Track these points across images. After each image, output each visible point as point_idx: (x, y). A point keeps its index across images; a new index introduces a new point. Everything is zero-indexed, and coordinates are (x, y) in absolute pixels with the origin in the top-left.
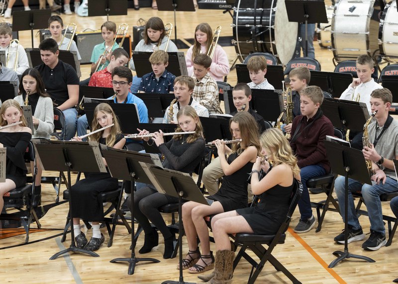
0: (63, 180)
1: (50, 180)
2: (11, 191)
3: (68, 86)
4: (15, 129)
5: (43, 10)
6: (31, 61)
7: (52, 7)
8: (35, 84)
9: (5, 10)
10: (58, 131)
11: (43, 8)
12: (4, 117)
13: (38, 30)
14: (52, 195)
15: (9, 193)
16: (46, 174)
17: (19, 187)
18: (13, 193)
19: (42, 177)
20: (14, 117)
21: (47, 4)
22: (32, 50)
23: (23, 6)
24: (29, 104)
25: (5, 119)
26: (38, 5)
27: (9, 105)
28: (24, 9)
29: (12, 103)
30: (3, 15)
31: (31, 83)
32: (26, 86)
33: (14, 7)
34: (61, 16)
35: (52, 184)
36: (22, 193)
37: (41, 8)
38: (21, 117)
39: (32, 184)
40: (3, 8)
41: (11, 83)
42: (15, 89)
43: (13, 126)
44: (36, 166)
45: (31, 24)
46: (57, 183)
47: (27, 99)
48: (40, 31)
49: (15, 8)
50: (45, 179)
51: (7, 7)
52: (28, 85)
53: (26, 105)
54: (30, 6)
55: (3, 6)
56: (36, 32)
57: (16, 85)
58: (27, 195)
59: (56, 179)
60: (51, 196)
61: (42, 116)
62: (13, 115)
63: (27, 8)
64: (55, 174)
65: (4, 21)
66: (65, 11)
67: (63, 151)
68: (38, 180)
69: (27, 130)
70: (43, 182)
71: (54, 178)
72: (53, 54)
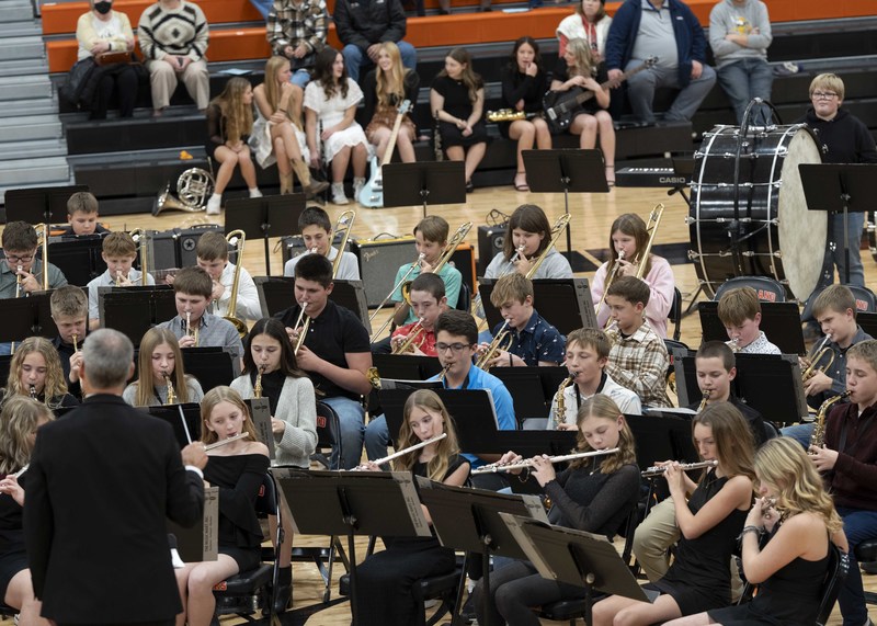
0: (338, 555)
1: (311, 555)
2: (228, 579)
3: (347, 355)
4: (233, 448)
5: (287, 195)
6: (265, 303)
8: (278, 353)
9: (207, 198)
10: (324, 451)
11: (287, 191)
12: (210, 424)
13: (279, 238)
14: (314, 585)
15: (225, 584)
16: (301, 541)
17: (245, 570)
18: (233, 583)
19: (294, 549)
20: (230, 424)
21: (297, 183)
22: (267, 280)
23: (246, 188)
24: (263, 394)
25: (211, 429)
26: (278, 185)
27: (218, 398)
28: (249, 194)
29: (223, 396)
30: (204, 208)
31: (269, 350)
32: (259, 358)
33: (227, 191)
34: (327, 207)
35: (315, 564)
36: (253, 583)
37: (283, 192)
38: (244, 422)
39: (272, 563)
40: (203, 194)
41: (224, 351)
42: (234, 362)
43: (228, 444)
44: (281, 525)
45: (263, 227)
46: (326, 559)
47: (258, 383)
48: (283, 241)
49: (228, 193)
50: (299, 553)
51: (212, 191)
52: (264, 354)
53: (258, 396)
54: (260, 187)
55: (204, 189)
56: (274, 242)
57: (236, 355)
58: (263, 587)
59: (323, 552)
60: (312, 588)
61: (291, 416)
62: (228, 420)
63: (255, 193)
64: (320, 541)
65: (205, 220)
66: (333, 196)
67: (339, 492)
68: (285, 554)
69: (260, 448)
70: (296, 559)
71: (318, 550)
72: (322, 288)
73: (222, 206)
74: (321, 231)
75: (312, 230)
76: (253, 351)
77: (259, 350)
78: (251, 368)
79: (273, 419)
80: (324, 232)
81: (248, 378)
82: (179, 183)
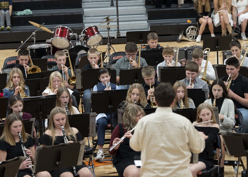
0: (240, 164)
1: (231, 163)
2: (202, 171)
4: (207, 125)
5: (224, 37)
6: (217, 74)
7: (231, 34)
8: (222, 91)
9: (196, 36)
10: (236, 127)
11: (224, 35)
12: (200, 116)
13: (222, 51)
14: (232, 174)
15: (201, 172)
16: (228, 158)
17: (208, 168)
18: (204, 172)
19: (225, 161)
20: (207, 117)
21: (228, 32)
22: (218, 66)
23: (210, 33)
24: (216, 106)
25: (200, 117)
26: (221, 33)
28: (211, 36)
29: (205, 106)
30: (195, 40)
31: (219, 90)
32: (215, 93)
33: (203, 34)
35: (232, 166)
36: (211, 172)
37: (222, 35)
39: (218, 166)
40: (195, 35)
41: (203, 90)
42: (206, 94)
43: (206, 123)
44: (221, 152)
45: (216, 47)
46: (236, 165)
47: (214, 102)
48: (223, 52)
50: (227, 162)
51: (198, 34)
52: (217, 92)
53: (214, 107)
54: (215, 33)
55: (195, 33)
56: (220, 53)
57: (206, 92)
58: (214, 174)
59: (235, 162)
60: (231, 175)
61: (226, 114)
62: (206, 115)
63: (213, 35)
64: (233, 159)
65: (195, 44)
66: (242, 37)
67: (244, 141)
69: (216, 126)
70: (225, 164)
71: (234, 161)
72: (236, 69)
73: (202, 39)
74: (237, 48)
75: (234, 48)
76: (213, 91)
77: (215, 90)
78: (212, 97)
79: (219, 115)
80: (239, 49)
81: (210, 100)
82: (187, 31)
